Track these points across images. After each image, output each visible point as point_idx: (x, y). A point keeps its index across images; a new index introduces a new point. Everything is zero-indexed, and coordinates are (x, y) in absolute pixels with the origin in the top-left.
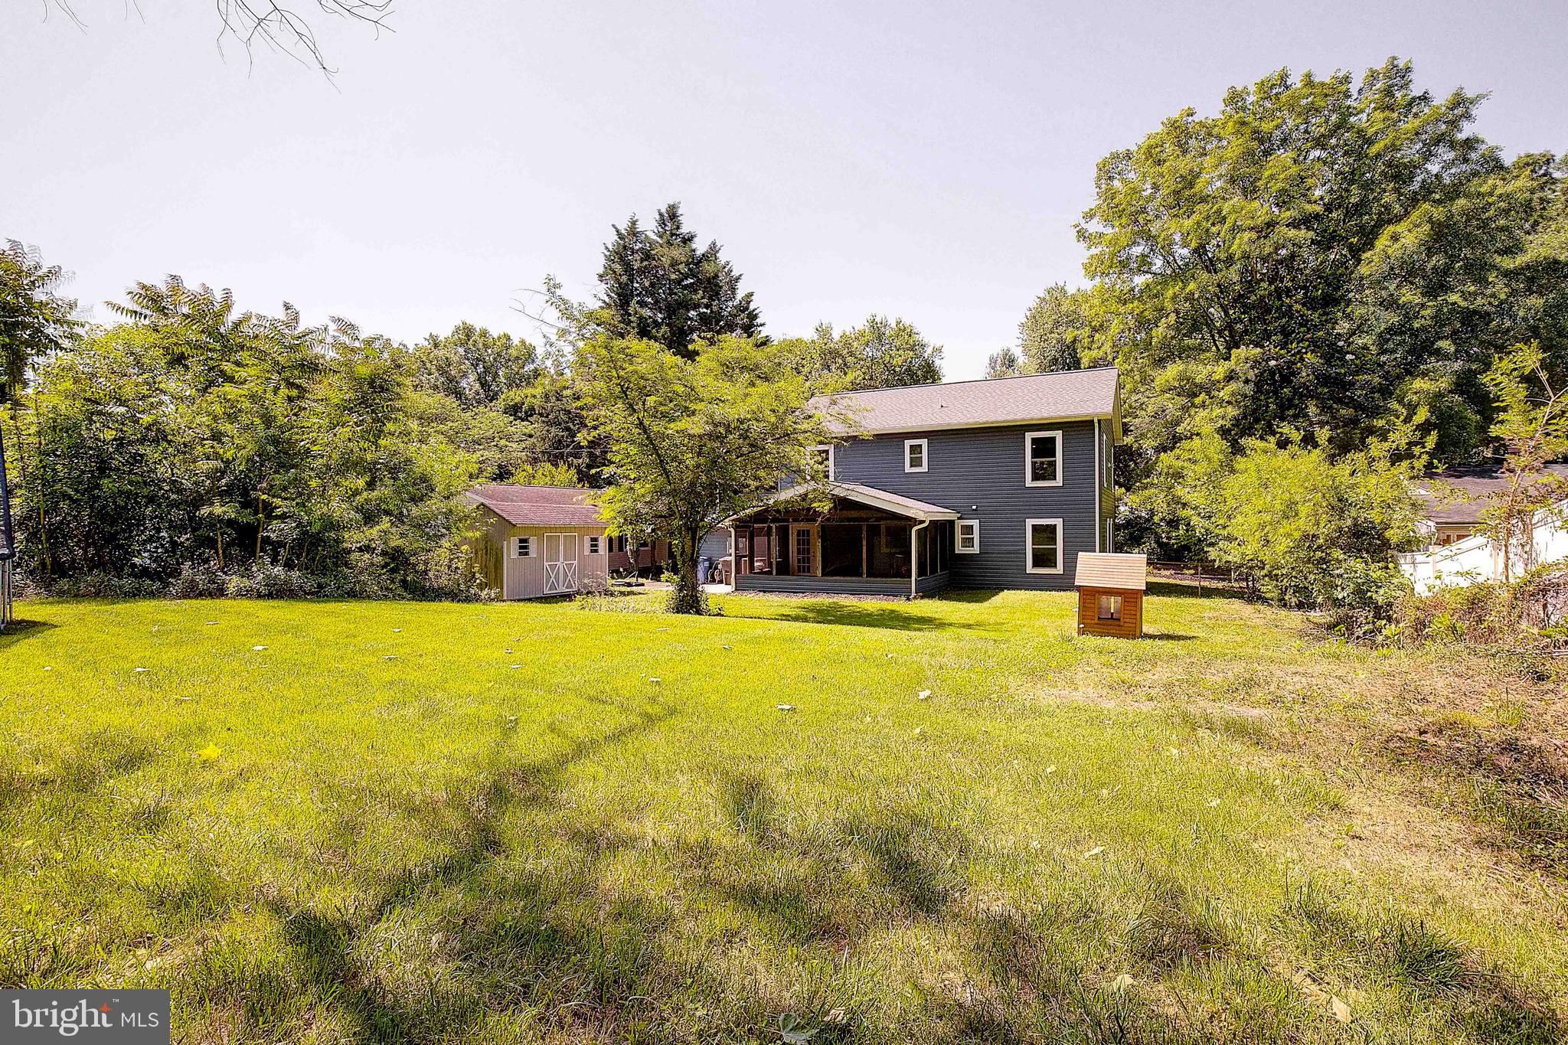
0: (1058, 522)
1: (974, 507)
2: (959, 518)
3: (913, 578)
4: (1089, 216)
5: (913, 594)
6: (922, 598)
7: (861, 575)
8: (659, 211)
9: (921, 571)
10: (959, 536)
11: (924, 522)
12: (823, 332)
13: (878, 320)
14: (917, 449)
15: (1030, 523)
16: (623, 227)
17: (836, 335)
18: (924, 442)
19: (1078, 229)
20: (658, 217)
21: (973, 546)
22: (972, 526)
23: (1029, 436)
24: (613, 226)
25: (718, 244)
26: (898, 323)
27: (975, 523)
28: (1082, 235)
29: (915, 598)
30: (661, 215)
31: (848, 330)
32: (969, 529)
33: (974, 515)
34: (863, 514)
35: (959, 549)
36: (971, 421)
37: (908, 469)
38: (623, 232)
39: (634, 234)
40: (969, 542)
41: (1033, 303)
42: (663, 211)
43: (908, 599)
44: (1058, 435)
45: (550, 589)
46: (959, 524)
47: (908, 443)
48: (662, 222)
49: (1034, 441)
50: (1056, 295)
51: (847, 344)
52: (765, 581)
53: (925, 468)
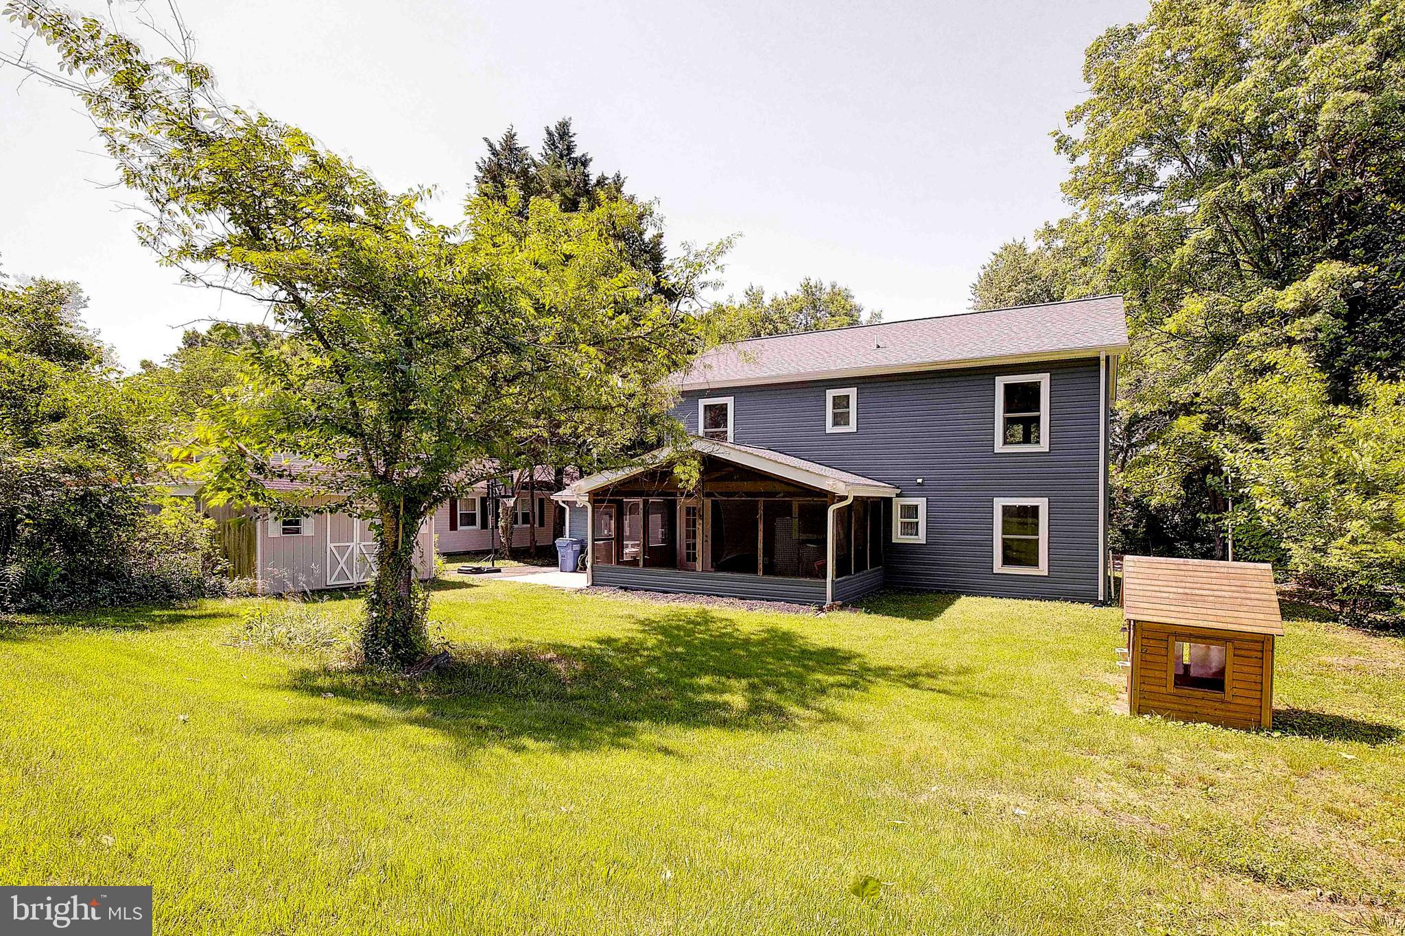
0: (1042, 504)
1: (920, 481)
2: (898, 496)
3: (829, 579)
4: (1075, 116)
5: (829, 601)
6: (842, 608)
7: (756, 572)
8: (547, 129)
9: (841, 569)
10: (897, 520)
11: (844, 498)
12: (754, 296)
13: (812, 283)
14: (842, 402)
15: (999, 503)
16: (497, 139)
17: (767, 301)
18: (852, 392)
19: (1057, 137)
20: (546, 136)
21: (917, 534)
22: (916, 507)
23: (1001, 382)
24: (486, 139)
25: (622, 176)
26: (834, 287)
27: (921, 503)
28: (1063, 144)
29: (831, 608)
30: (550, 134)
31: (781, 296)
32: (911, 511)
33: (920, 490)
34: (761, 486)
35: (898, 537)
36: (919, 360)
37: (830, 428)
38: (498, 147)
39: (511, 150)
40: (911, 528)
41: (988, 259)
42: (553, 129)
43: (821, 610)
44: (1044, 379)
45: (338, 578)
46: (897, 504)
47: (831, 394)
48: (552, 144)
49: (1008, 387)
50: (1015, 252)
51: (780, 310)
52: (629, 574)
53: (852, 427)
